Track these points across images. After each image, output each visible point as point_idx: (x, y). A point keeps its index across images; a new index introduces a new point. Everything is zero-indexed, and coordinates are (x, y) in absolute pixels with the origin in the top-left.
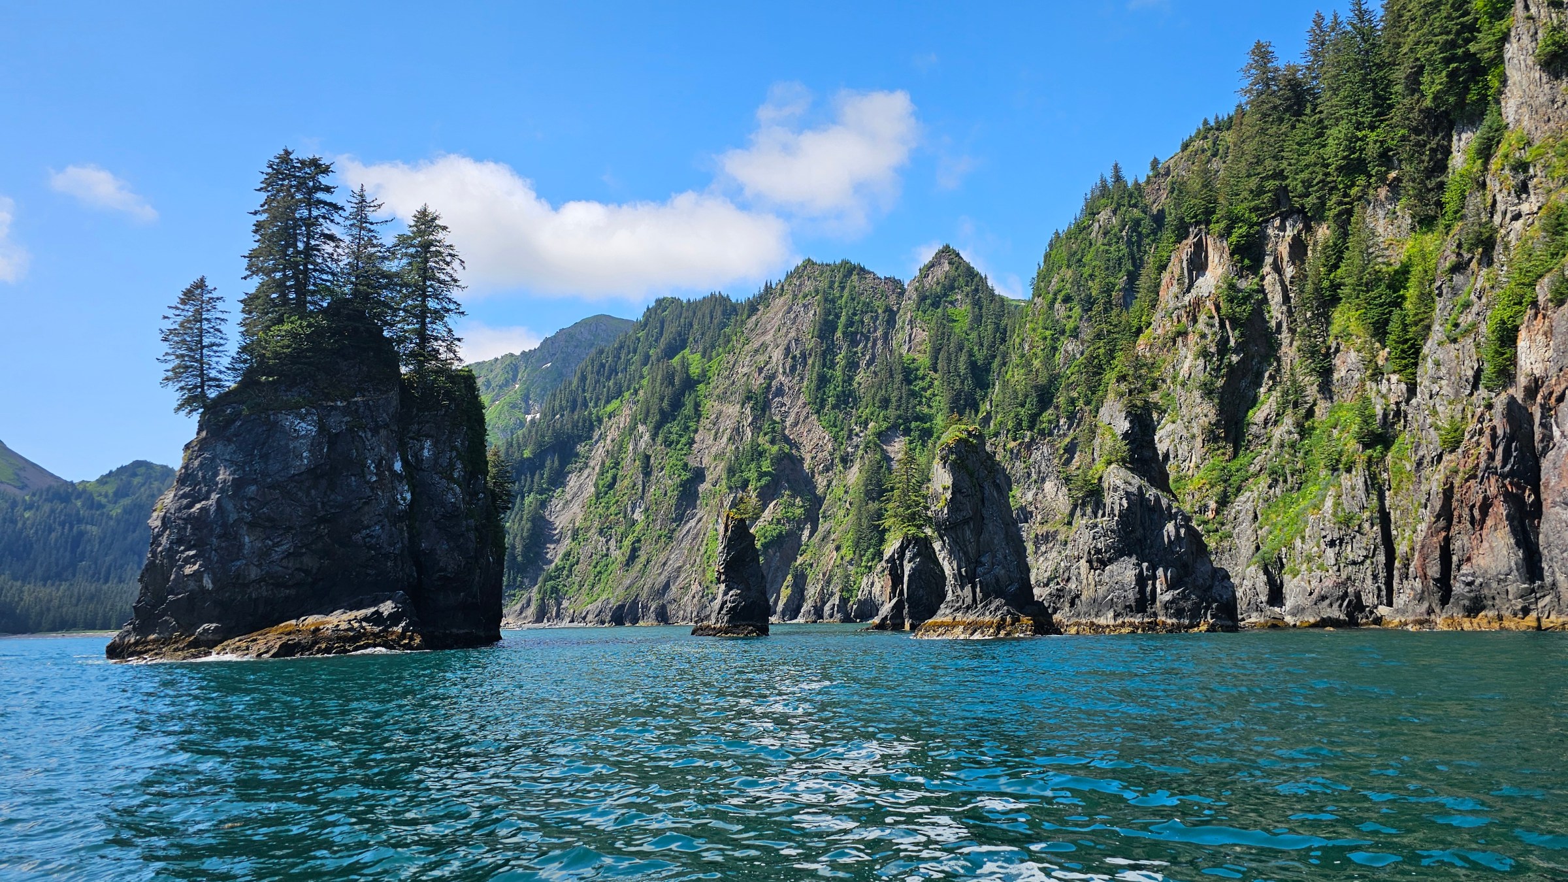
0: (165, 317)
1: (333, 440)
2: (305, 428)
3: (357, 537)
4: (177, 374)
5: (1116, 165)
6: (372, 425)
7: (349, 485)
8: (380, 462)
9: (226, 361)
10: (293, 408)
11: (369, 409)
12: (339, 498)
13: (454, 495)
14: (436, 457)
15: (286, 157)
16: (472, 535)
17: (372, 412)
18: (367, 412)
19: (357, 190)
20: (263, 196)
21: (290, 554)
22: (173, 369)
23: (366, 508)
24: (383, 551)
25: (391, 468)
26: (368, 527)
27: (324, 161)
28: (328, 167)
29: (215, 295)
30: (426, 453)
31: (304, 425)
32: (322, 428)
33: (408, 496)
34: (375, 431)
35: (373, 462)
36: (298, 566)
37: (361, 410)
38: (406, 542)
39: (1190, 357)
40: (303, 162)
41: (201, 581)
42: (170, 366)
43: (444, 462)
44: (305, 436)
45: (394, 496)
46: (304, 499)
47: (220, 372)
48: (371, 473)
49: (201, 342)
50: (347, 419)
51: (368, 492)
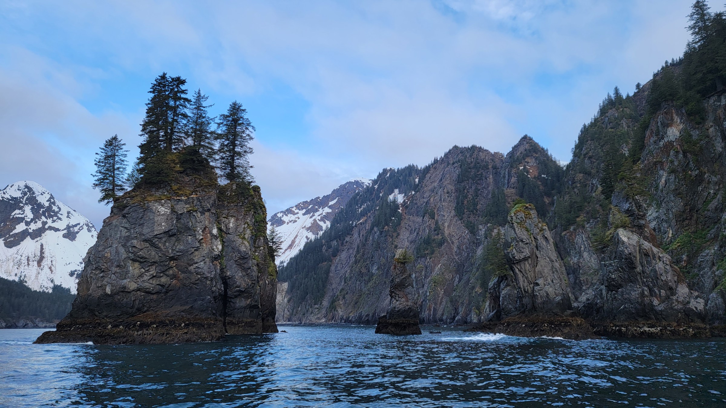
0: (96, 154)
1: (179, 217)
2: (163, 210)
3: (192, 268)
4: (100, 182)
5: (616, 88)
6: (201, 210)
7: (187, 241)
8: (205, 229)
9: (126, 176)
10: (159, 200)
11: (199, 201)
12: (182, 247)
13: (245, 247)
14: (237, 227)
15: (163, 77)
16: (255, 268)
17: (201, 202)
18: (198, 203)
19: (197, 91)
20: (152, 95)
21: (154, 277)
22: (98, 180)
23: (196, 253)
24: (205, 276)
25: (211, 233)
26: (197, 263)
27: (183, 78)
28: (184, 80)
29: (122, 142)
30: (231, 225)
31: (163, 209)
32: (173, 211)
33: (220, 247)
34: (202, 213)
35: (201, 229)
36: (158, 283)
37: (195, 202)
38: (218, 271)
39: (665, 174)
40: (173, 79)
41: (105, 290)
42: (96, 178)
43: (241, 229)
44: (163, 215)
45: (212, 247)
46: (162, 247)
47: (123, 182)
48: (200, 234)
49: (114, 166)
50: (188, 206)
51: (198, 244)
